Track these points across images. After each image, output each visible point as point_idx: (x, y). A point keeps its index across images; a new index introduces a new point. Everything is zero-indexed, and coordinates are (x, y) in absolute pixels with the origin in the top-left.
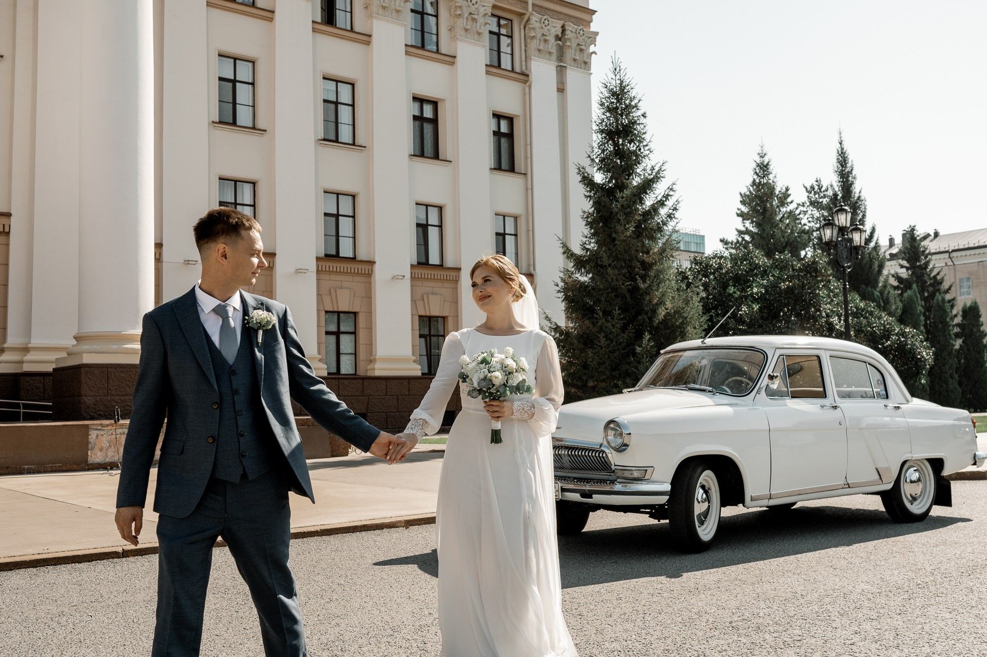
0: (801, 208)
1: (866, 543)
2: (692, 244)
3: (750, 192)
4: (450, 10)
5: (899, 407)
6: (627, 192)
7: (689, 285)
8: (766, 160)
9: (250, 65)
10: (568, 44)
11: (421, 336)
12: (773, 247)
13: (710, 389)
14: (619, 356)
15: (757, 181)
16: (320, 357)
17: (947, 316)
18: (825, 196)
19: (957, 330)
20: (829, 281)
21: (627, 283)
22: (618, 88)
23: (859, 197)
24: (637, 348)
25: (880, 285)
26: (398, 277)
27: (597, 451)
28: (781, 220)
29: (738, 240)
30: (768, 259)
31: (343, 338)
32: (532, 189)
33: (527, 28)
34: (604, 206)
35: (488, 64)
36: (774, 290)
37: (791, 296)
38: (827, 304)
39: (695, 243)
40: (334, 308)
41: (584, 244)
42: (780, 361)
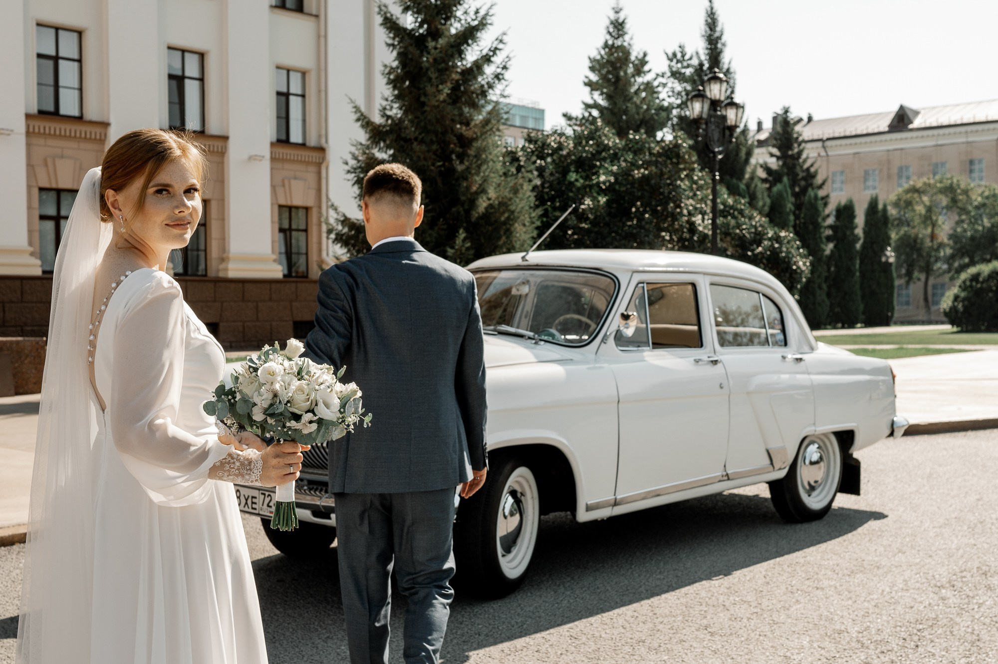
0: (660, 79)
2: (529, 119)
3: (602, 56)
5: (801, 360)
6: (442, 41)
7: (519, 169)
8: (622, 16)
12: (625, 126)
13: (531, 334)
15: (610, 42)
16: (31, 249)
17: (819, 216)
18: (688, 66)
19: (829, 232)
20: (693, 170)
23: (728, 69)
24: (449, 249)
25: (747, 176)
28: (637, 92)
29: (583, 115)
30: (619, 140)
32: (326, 36)
34: (412, 59)
36: (626, 179)
37: (646, 187)
38: (688, 198)
39: (533, 118)
40: (50, 183)
41: (385, 109)
42: (639, 291)
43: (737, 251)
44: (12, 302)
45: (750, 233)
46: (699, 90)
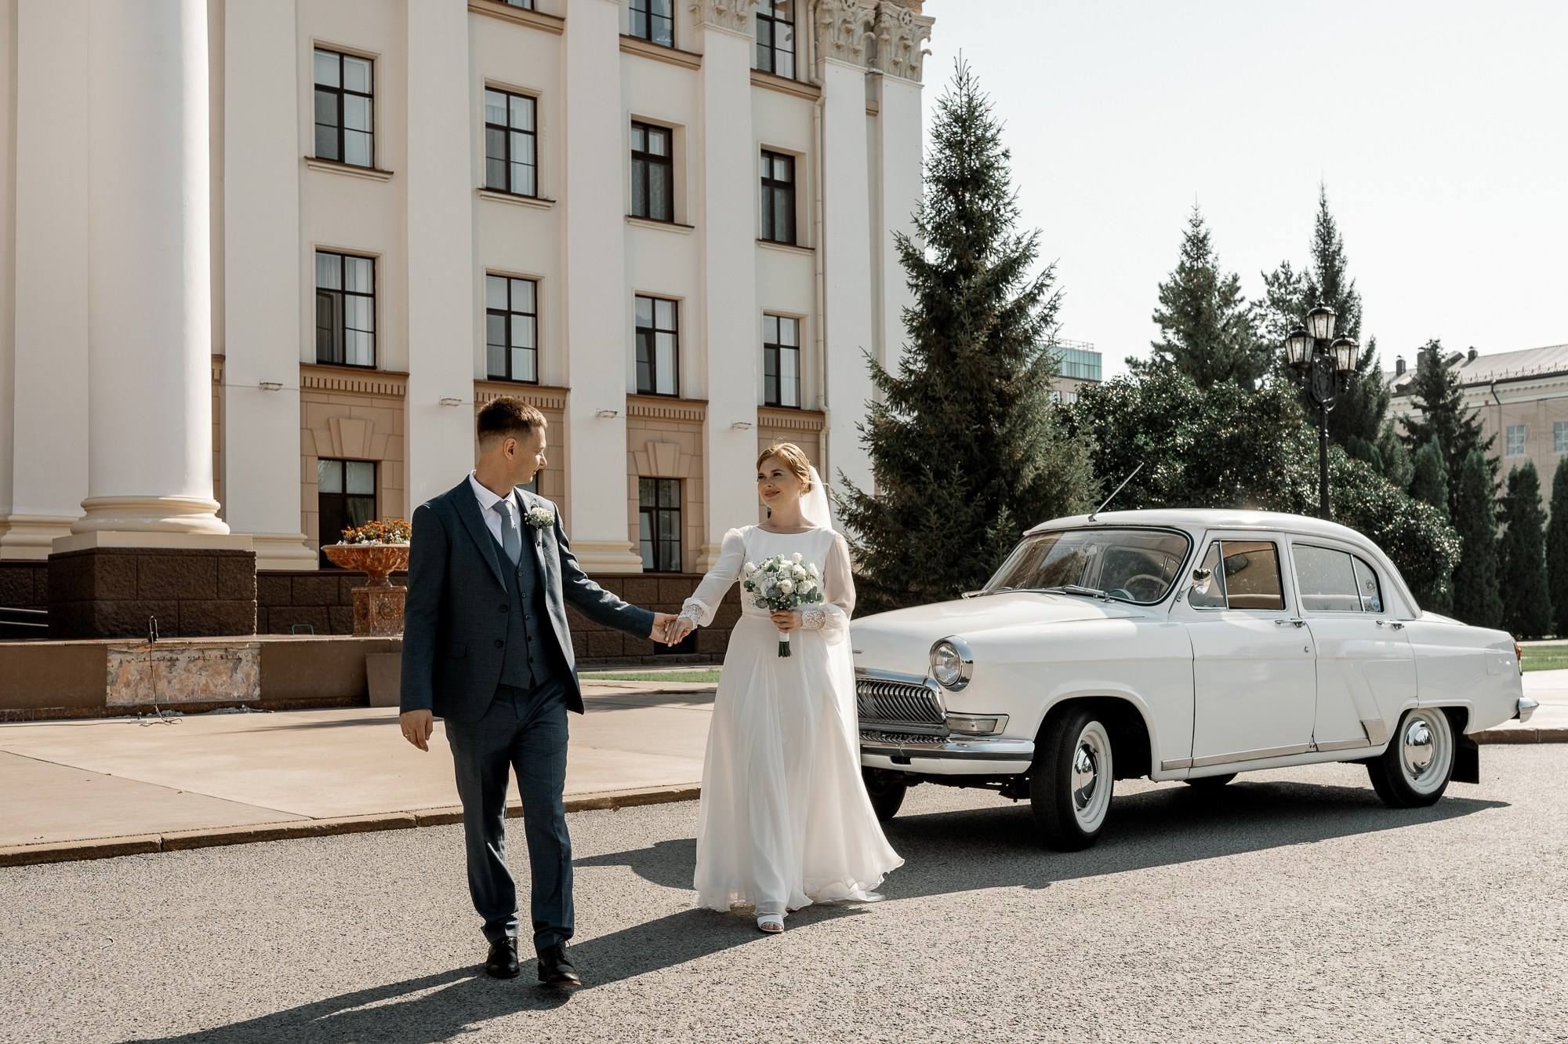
0: (1257, 310)
2: (1082, 366)
3: (1176, 282)
5: (1399, 625)
6: (976, 280)
7: (1073, 432)
8: (1202, 230)
9: (367, 64)
10: (885, 36)
11: (642, 510)
12: (1210, 373)
13: (1101, 592)
14: (959, 543)
15: (1188, 265)
17: (1484, 486)
18: (1295, 291)
19: (1500, 508)
20: (1298, 427)
21: (975, 427)
22: (964, 109)
23: (1350, 293)
24: (989, 530)
25: (1380, 435)
26: (606, 414)
27: (919, 689)
28: (1223, 329)
29: (1154, 360)
30: (1201, 391)
32: (824, 274)
33: (818, 10)
34: (939, 302)
35: (755, 67)
36: (1210, 441)
37: (1237, 450)
38: (1293, 463)
39: (1086, 365)
41: (906, 362)
42: (1214, 549)
45: (1376, 506)
46: (1300, 328)
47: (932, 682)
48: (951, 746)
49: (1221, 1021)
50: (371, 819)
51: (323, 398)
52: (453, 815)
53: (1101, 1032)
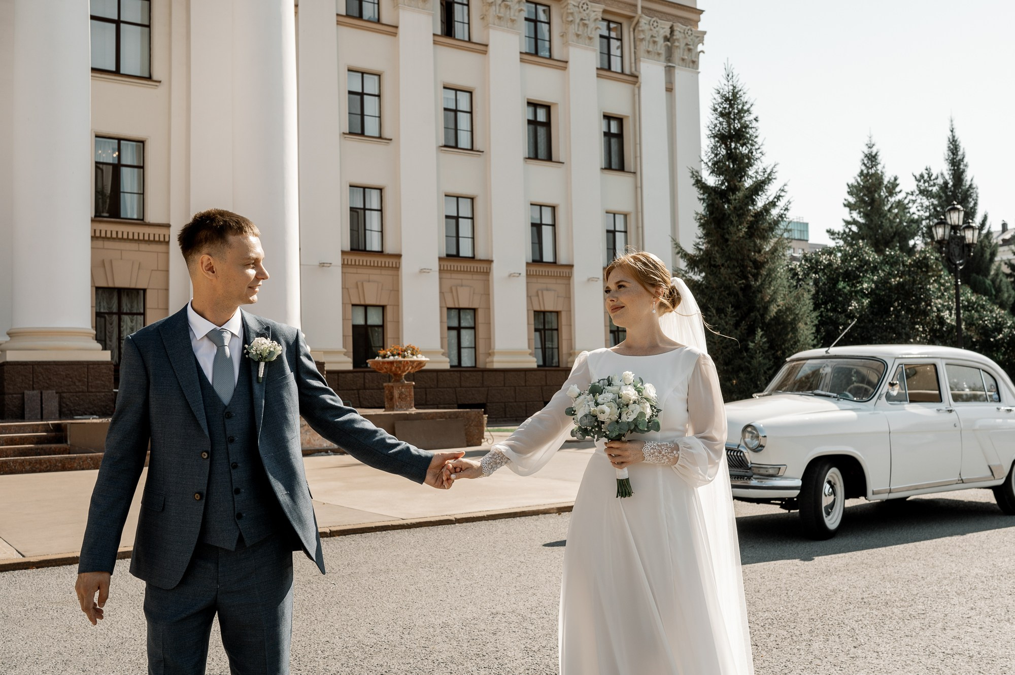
0: (910, 197)
1: (979, 533)
2: (796, 232)
3: (858, 182)
4: (562, 17)
5: (1010, 410)
6: (740, 194)
7: (799, 280)
8: (874, 150)
9: (376, 78)
10: (677, 44)
11: (536, 330)
12: (882, 241)
13: (835, 395)
14: (732, 351)
15: (865, 172)
16: (443, 351)
18: (934, 185)
20: (940, 276)
21: (740, 282)
22: (731, 94)
23: (971, 186)
24: (750, 343)
25: (992, 273)
26: (514, 275)
27: (735, 451)
28: (890, 210)
29: (844, 231)
30: (878, 256)
31: (463, 332)
32: (641, 187)
33: (636, 31)
34: (717, 209)
35: (599, 67)
36: (884, 286)
37: (903, 292)
38: (938, 298)
39: (798, 230)
40: (455, 304)
41: (698, 244)
42: (900, 370)
43: (980, 338)
44: (432, 388)
45: (991, 323)
46: (941, 219)
47: (743, 447)
48: (754, 482)
49: (921, 633)
50: (433, 519)
51: (354, 270)
52: (474, 517)
53: (858, 637)
